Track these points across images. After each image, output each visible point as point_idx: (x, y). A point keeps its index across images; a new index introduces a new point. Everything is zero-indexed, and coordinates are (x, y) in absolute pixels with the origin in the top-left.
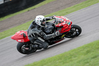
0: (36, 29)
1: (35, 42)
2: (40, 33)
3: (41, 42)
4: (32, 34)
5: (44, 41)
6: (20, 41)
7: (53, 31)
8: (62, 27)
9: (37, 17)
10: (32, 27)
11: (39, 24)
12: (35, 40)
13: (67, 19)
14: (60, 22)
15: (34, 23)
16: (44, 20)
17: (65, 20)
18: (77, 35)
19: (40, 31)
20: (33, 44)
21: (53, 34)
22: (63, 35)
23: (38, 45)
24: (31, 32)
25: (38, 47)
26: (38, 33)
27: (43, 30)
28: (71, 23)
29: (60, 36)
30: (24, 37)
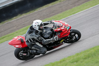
0: (34, 34)
1: (33, 48)
2: (38, 38)
3: (39, 48)
4: (30, 39)
5: (42, 46)
6: (17, 46)
7: (52, 36)
8: (61, 31)
9: (35, 22)
10: (30, 32)
11: (37, 28)
12: (33, 45)
13: (66, 24)
14: (59, 27)
15: (32, 28)
16: (41, 25)
17: (64, 24)
18: (77, 40)
19: (37, 36)
20: (31, 49)
21: (52, 39)
22: (62, 40)
23: (37, 50)
24: (29, 37)
25: (37, 52)
26: (35, 38)
27: (42, 34)
28: (70, 28)
29: (59, 41)
30: (22, 42)
